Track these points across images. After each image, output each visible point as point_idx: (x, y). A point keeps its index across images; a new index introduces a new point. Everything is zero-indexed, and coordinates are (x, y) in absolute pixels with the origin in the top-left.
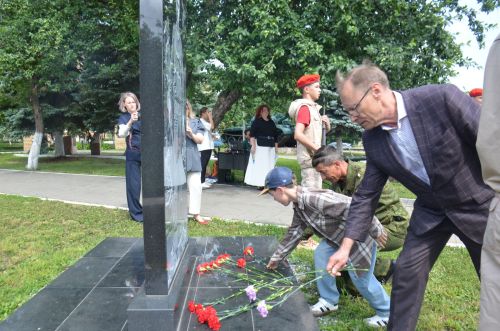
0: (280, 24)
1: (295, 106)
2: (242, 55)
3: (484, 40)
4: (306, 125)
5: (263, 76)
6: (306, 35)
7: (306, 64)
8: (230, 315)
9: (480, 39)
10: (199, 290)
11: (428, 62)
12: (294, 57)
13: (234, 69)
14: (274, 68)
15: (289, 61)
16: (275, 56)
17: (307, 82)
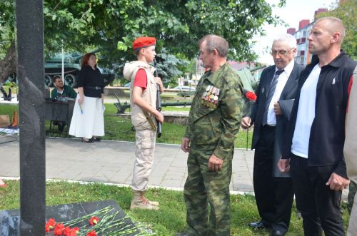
4: (144, 89)
5: (83, 26)
7: (126, 16)
11: (241, 21)
12: (114, 6)
13: (48, 14)
14: (92, 17)
15: (109, 11)
16: (93, 3)
17: (144, 44)
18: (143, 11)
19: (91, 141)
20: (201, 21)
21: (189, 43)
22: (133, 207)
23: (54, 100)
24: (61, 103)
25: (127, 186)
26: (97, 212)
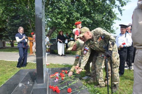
0: (68, 8)
1: (74, 30)
3: (122, 14)
4: (78, 35)
5: (63, 23)
6: (75, 11)
8: (62, 88)
9: (121, 13)
10: (51, 82)
13: (55, 21)
14: (66, 21)
15: (71, 18)
16: (67, 17)
17: (78, 24)
18: (80, 18)
20: (96, 19)
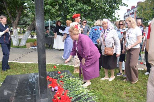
2: (46, 2)
7: (70, 7)
11: (111, 6)
12: (66, 4)
14: (58, 8)
15: (64, 5)
16: (59, 3)
17: (76, 17)
18: (76, 4)
19: (61, 50)
20: (97, 6)
21: (92, 15)
22: (74, 72)
23: (47, 37)
24: (49, 38)
25: (72, 65)
26: (62, 74)
